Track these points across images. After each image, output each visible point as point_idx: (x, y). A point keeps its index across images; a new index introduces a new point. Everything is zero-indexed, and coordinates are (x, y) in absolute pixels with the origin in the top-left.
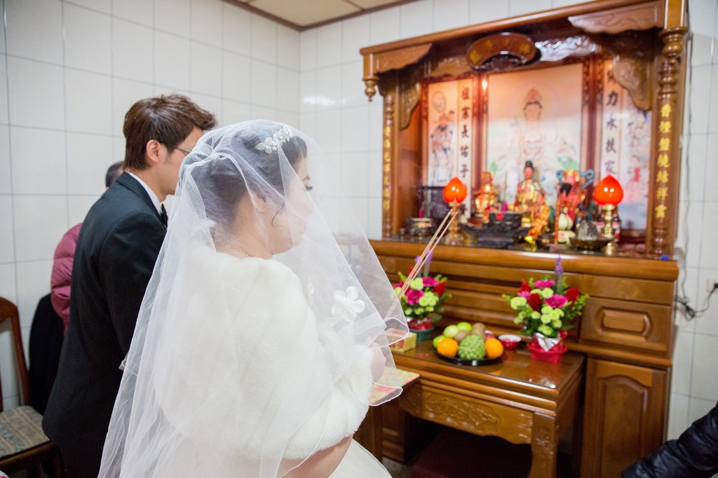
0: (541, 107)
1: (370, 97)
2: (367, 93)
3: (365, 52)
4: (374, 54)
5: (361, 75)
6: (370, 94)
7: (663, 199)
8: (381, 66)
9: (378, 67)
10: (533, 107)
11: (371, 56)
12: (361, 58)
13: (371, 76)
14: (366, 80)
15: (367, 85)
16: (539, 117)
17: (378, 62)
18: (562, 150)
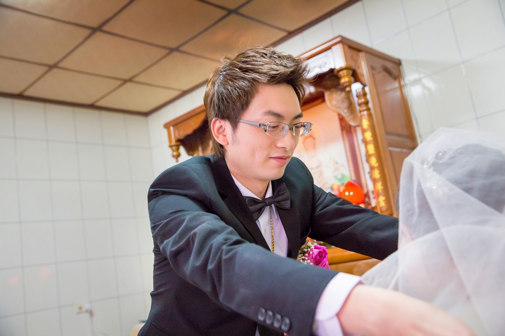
0: (314, 139)
1: (177, 159)
2: (173, 156)
3: (167, 126)
4: (174, 126)
5: (167, 144)
6: (176, 157)
7: (380, 191)
8: (179, 134)
9: (177, 135)
10: (310, 140)
11: (172, 128)
12: (165, 131)
13: (174, 143)
14: (171, 146)
15: (173, 151)
16: (315, 147)
17: (177, 132)
18: (336, 170)
